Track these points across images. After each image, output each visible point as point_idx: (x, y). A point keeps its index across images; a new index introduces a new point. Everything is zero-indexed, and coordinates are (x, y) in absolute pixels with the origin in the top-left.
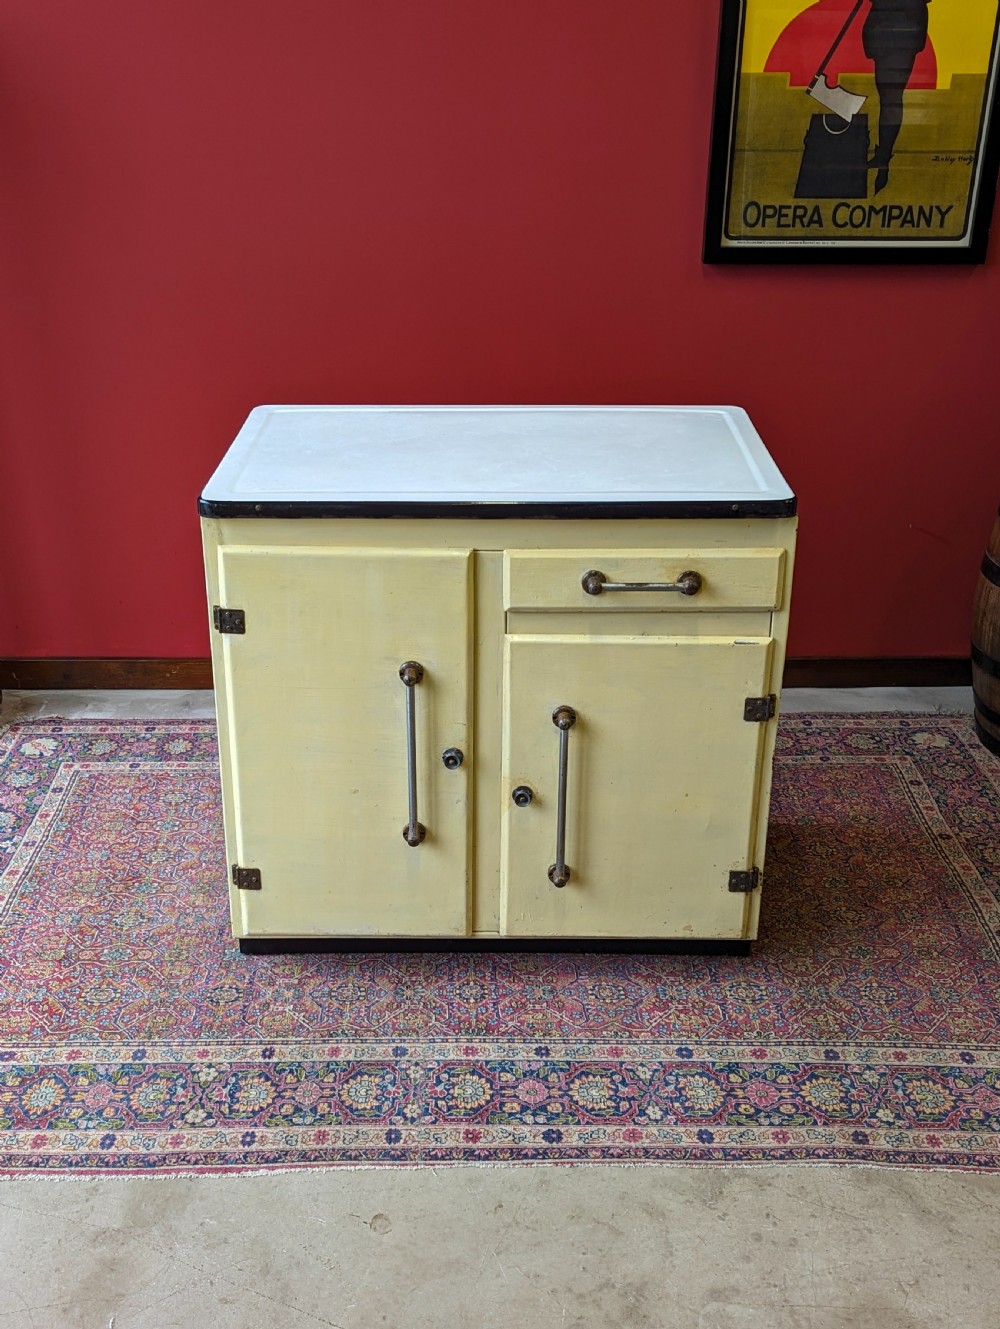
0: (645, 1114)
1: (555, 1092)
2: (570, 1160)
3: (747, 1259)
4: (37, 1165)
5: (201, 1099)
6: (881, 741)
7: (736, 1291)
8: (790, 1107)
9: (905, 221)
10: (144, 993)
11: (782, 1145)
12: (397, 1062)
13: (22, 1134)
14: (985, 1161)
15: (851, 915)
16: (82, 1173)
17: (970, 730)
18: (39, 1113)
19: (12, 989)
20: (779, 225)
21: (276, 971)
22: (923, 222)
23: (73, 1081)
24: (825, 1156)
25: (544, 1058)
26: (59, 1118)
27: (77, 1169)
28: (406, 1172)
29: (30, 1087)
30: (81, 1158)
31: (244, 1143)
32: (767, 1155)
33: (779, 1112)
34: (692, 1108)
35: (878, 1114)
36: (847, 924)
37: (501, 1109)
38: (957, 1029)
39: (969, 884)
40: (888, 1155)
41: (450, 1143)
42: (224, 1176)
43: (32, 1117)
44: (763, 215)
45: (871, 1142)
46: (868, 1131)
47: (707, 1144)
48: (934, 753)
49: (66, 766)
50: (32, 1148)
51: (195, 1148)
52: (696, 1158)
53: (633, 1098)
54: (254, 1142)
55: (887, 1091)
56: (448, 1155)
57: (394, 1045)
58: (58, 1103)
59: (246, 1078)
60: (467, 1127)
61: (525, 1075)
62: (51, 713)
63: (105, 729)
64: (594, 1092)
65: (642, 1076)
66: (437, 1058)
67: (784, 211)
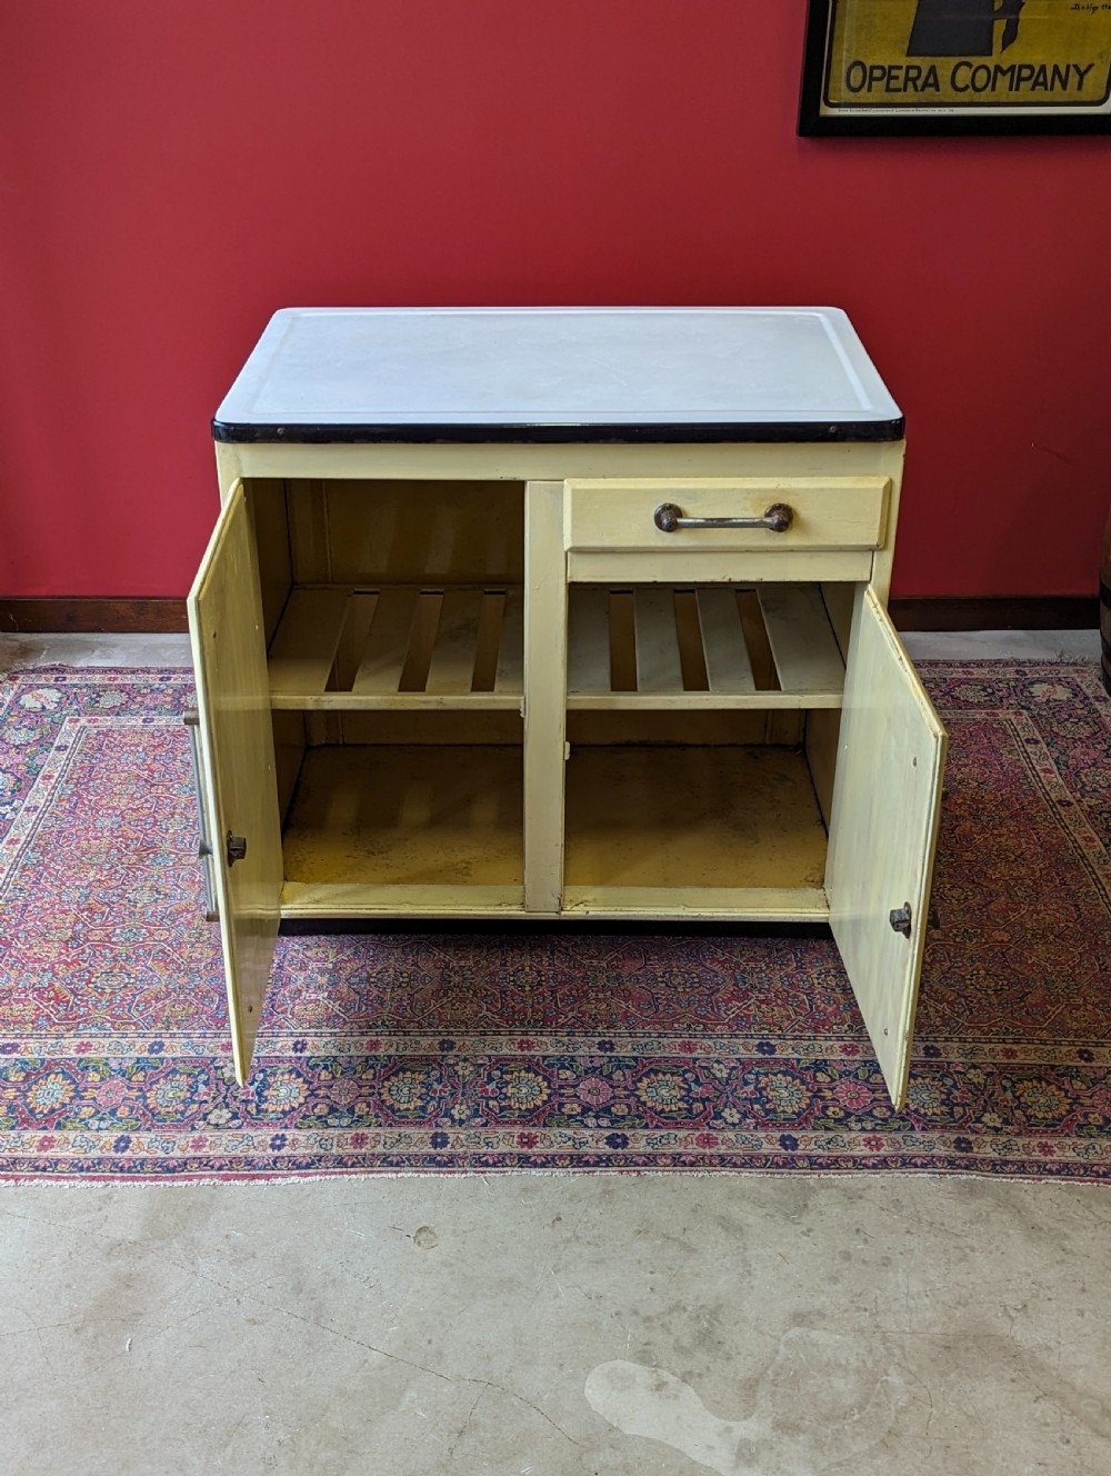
0: (721, 1117)
1: (621, 1092)
2: (637, 1168)
3: (834, 1280)
4: (44, 1169)
5: (225, 1097)
6: (994, 693)
7: (821, 1315)
8: (884, 1109)
9: (1036, 83)
10: (161, 979)
11: (875, 1152)
12: (444, 1056)
13: (27, 1135)
14: (1104, 1172)
15: (956, 893)
16: (94, 1179)
17: (1096, 681)
18: (45, 1112)
19: (13, 974)
20: (888, 89)
21: (309, 954)
22: (1057, 83)
23: (83, 1076)
24: (924, 1166)
25: (608, 1053)
26: (68, 1117)
27: (90, 1174)
28: (452, 1180)
29: (36, 1083)
30: (93, 1162)
31: (273, 1147)
32: (858, 1164)
33: (873, 1116)
34: (774, 1111)
35: (984, 1119)
36: (951, 903)
37: (559, 1110)
38: (1075, 1023)
39: (1091, 858)
40: (995, 1165)
41: (503, 1148)
42: (252, 1183)
43: (39, 1116)
44: (869, 78)
45: (975, 1150)
46: (972, 1138)
47: (790, 1151)
48: (1054, 707)
49: (70, 721)
50: (39, 1150)
51: (219, 1152)
52: (778, 1166)
53: (708, 1099)
54: (284, 1145)
55: (994, 1092)
56: (500, 1161)
57: (441, 1038)
58: (67, 1101)
59: (275, 1075)
60: (521, 1131)
61: (586, 1073)
62: (54, 659)
63: (115, 679)
64: (663, 1092)
65: (719, 1075)
66: (488, 1053)
67: (894, 73)
